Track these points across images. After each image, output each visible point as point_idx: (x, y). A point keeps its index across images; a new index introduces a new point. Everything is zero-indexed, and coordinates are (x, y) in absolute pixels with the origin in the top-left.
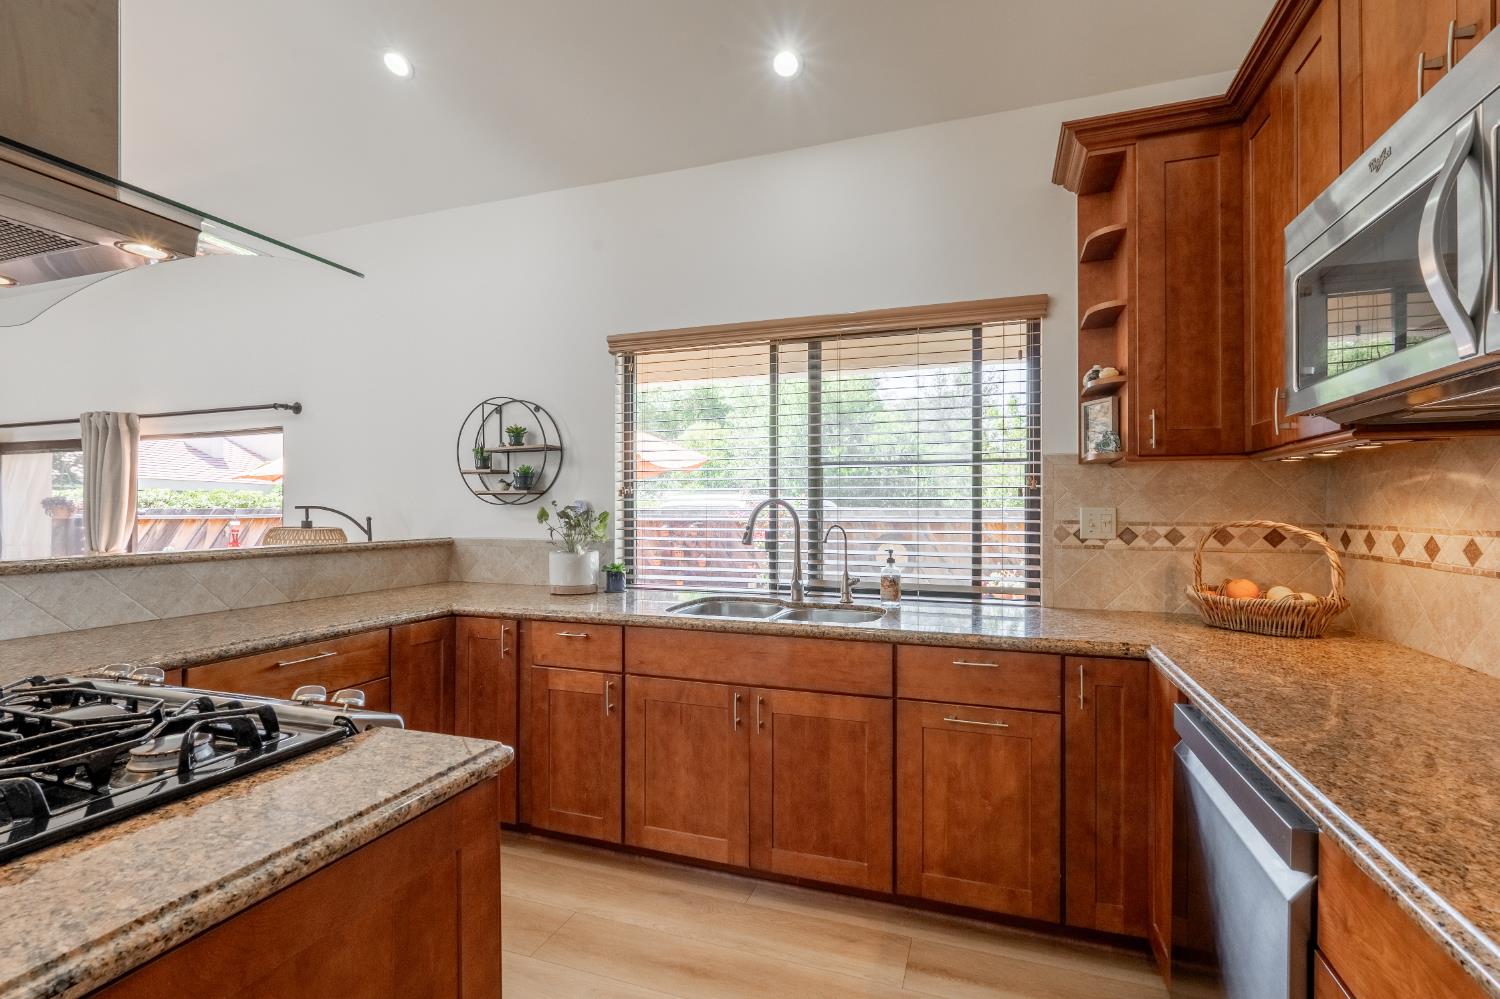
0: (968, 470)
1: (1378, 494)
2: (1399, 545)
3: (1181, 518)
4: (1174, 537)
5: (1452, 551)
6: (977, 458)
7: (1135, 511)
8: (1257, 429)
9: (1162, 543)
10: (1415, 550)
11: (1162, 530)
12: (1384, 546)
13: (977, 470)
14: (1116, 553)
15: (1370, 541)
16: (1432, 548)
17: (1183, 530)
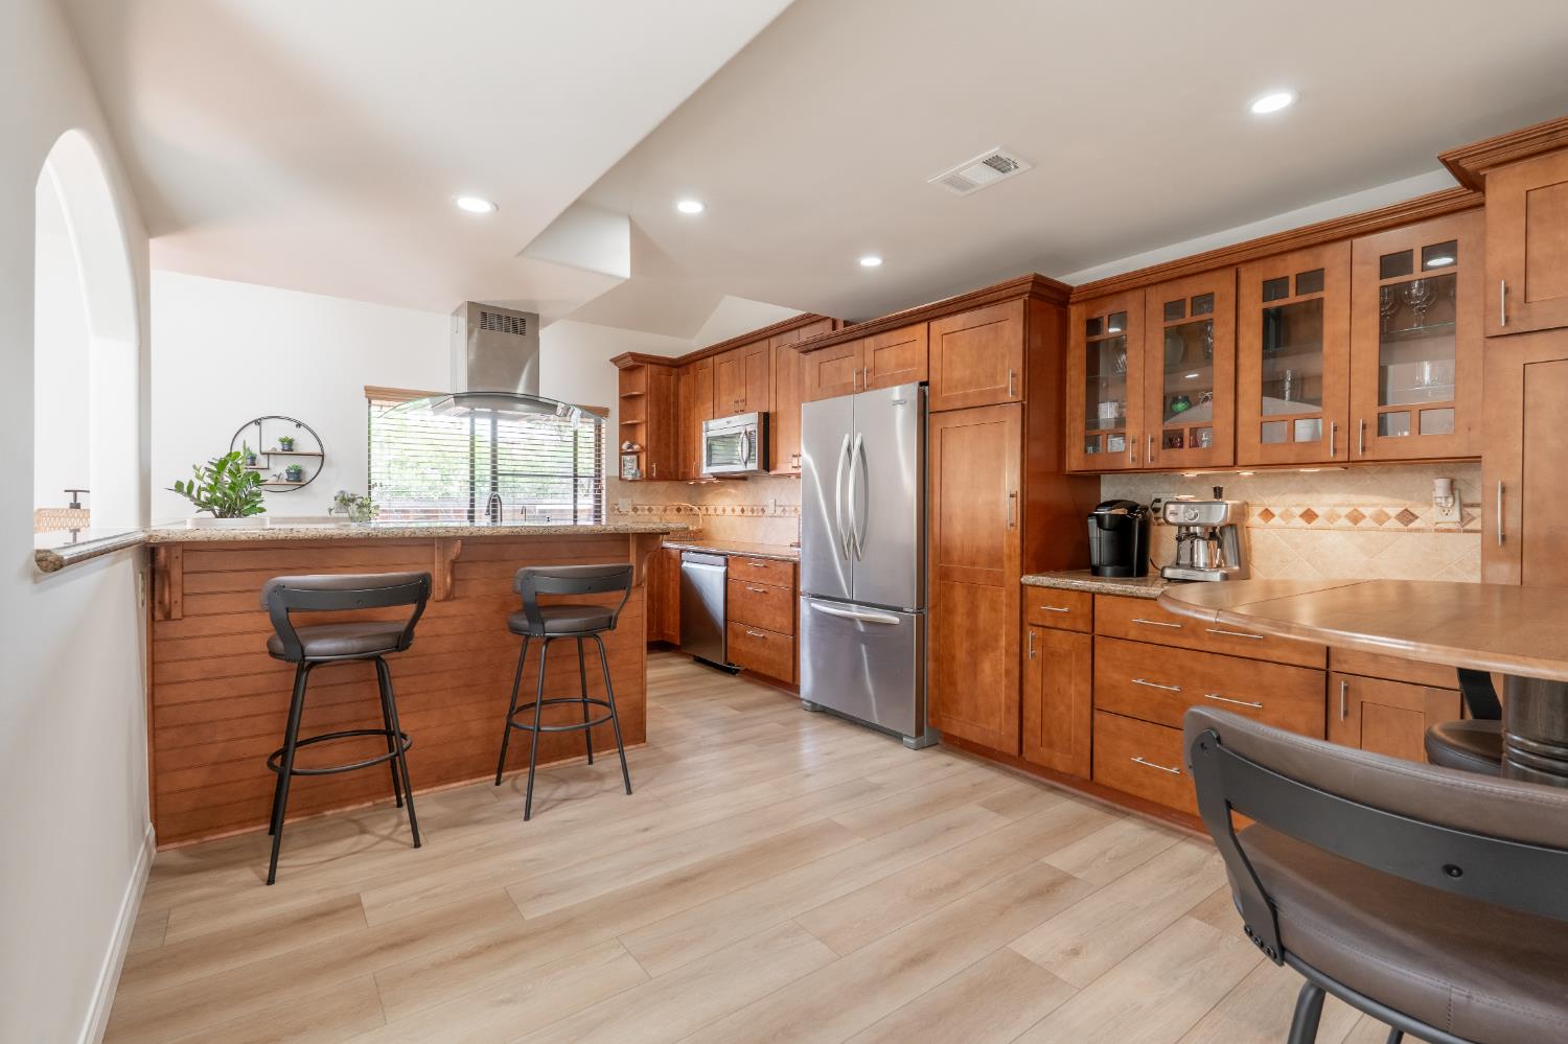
0: (571, 480)
1: (710, 495)
2: (715, 510)
3: (652, 502)
4: (650, 510)
5: (729, 510)
6: (576, 476)
7: (638, 500)
8: (684, 473)
9: (647, 513)
10: (719, 512)
11: (647, 507)
12: (711, 511)
13: (576, 481)
14: (631, 517)
15: (707, 509)
16: (724, 511)
17: (653, 507)
